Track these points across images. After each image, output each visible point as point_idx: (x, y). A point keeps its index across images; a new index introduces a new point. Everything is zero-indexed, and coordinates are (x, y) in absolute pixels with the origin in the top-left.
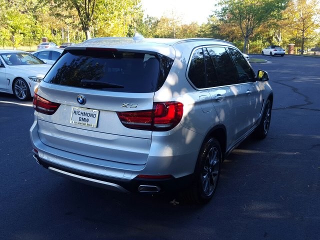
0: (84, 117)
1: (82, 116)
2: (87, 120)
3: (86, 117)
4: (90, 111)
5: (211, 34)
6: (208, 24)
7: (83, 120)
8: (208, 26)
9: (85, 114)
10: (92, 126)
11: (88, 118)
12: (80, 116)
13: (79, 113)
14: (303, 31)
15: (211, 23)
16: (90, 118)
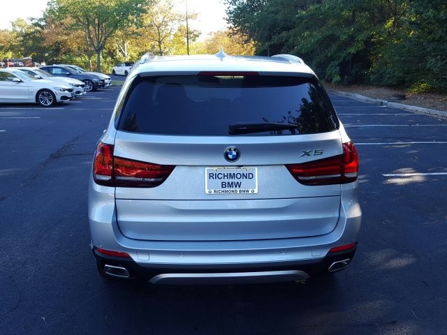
0: (230, 181)
1: (226, 180)
2: (239, 185)
3: (235, 180)
4: (242, 170)
5: (21, 46)
6: (14, 31)
7: (230, 185)
8: (15, 34)
9: (232, 176)
10: (250, 192)
11: (239, 181)
12: (222, 180)
13: (220, 176)
14: (160, 42)
15: (19, 29)
16: (243, 181)
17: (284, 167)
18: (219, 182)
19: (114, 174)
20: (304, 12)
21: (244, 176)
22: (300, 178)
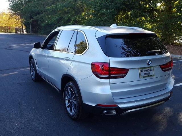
17: (159, 66)
18: (144, 73)
19: (110, 74)
20: (49, 8)
21: (150, 70)
22: (163, 69)
